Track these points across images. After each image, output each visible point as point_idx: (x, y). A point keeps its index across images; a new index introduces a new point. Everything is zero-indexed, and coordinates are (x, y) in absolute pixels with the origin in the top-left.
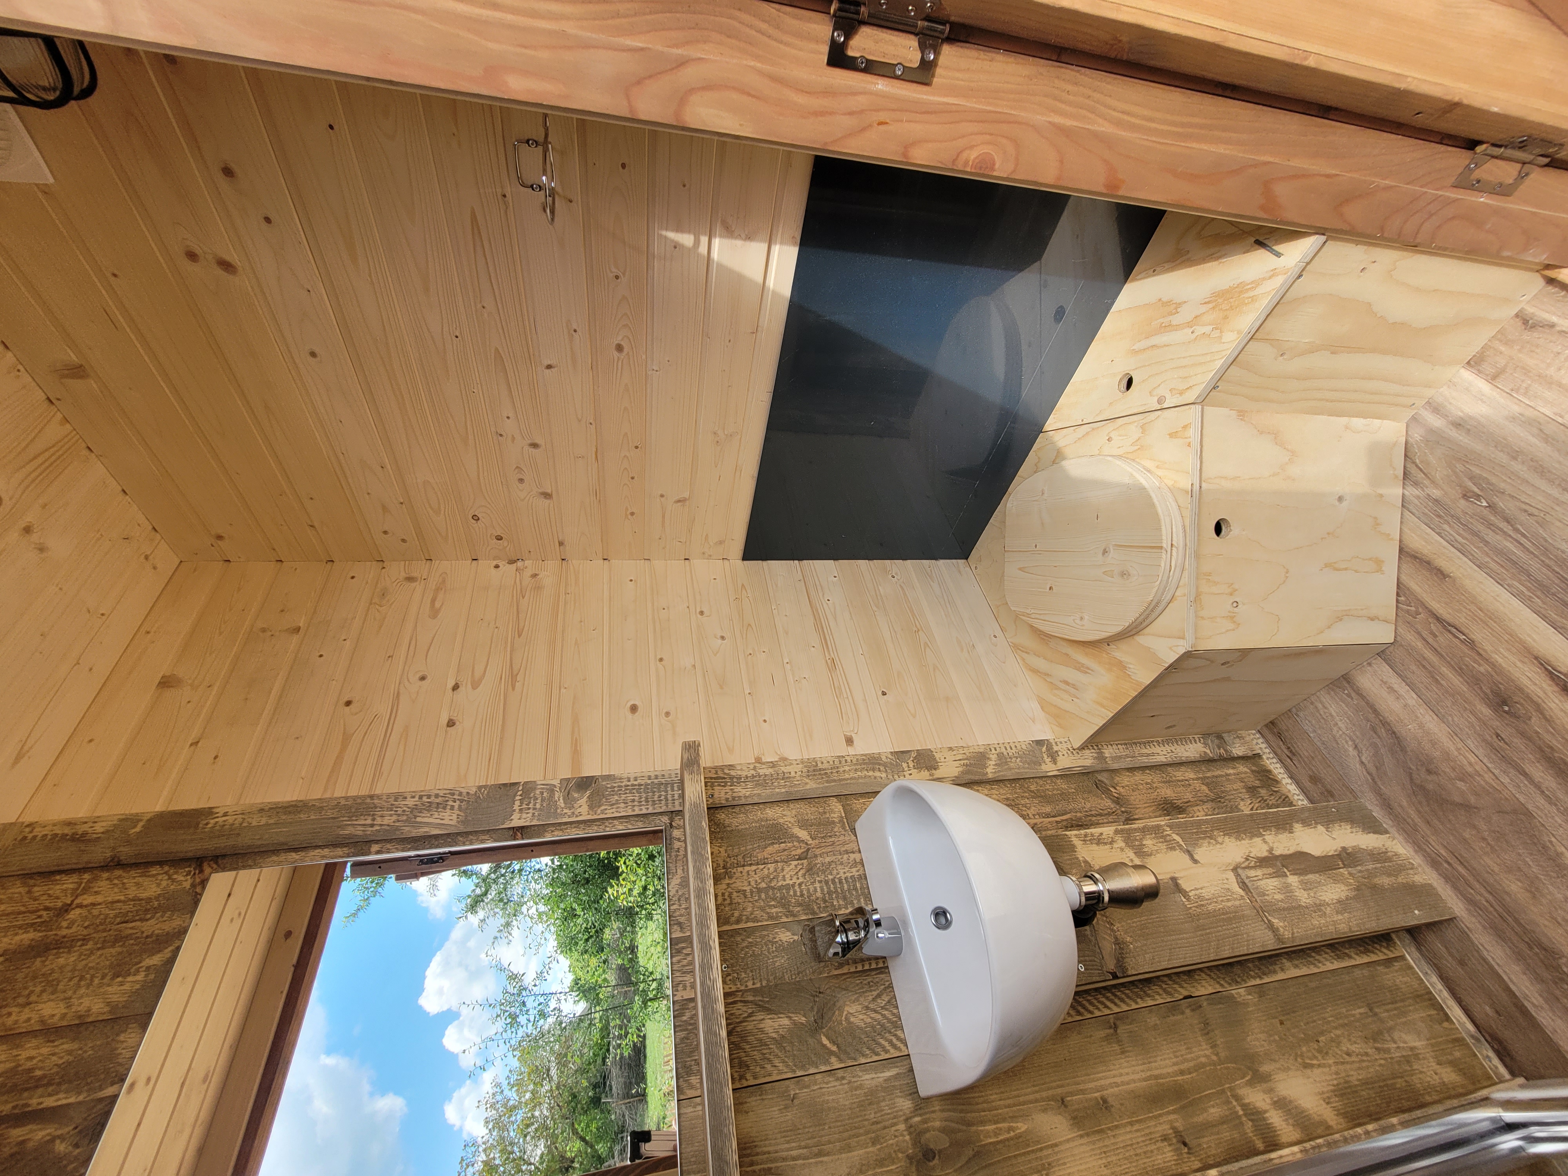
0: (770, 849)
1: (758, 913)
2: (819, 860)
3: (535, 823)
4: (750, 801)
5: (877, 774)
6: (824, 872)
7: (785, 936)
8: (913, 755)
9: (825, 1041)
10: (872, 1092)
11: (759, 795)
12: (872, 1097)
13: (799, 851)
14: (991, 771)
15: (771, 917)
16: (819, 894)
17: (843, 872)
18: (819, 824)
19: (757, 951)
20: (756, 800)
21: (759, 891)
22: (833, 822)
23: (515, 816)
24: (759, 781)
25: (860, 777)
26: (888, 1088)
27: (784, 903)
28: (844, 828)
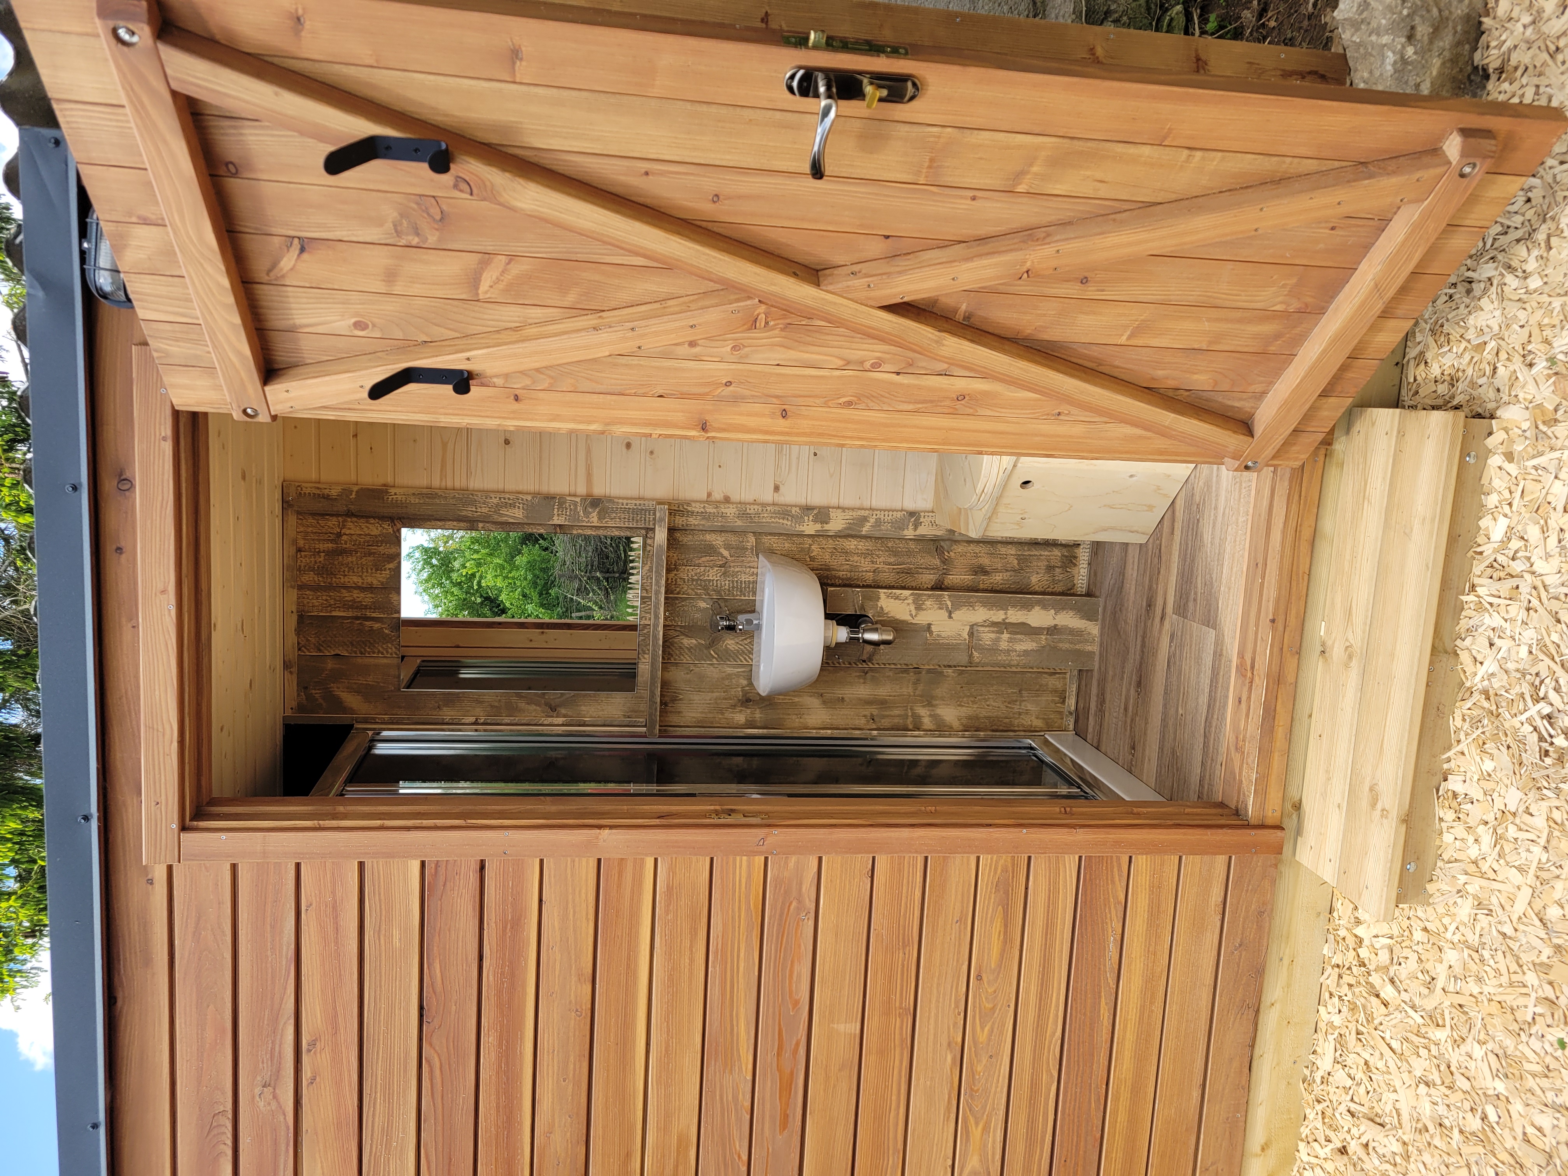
0: (703, 559)
1: (690, 591)
2: (732, 569)
3: (567, 523)
4: (697, 528)
5: (785, 522)
6: (733, 576)
7: (703, 605)
8: (815, 512)
9: (712, 652)
10: (729, 675)
11: (703, 525)
12: (729, 677)
13: (721, 563)
14: (865, 530)
15: (696, 594)
16: (727, 587)
17: (743, 578)
18: (737, 548)
19: (686, 608)
20: (701, 528)
21: (693, 580)
22: (747, 549)
23: (555, 518)
24: (705, 516)
25: (773, 522)
26: (738, 675)
27: (705, 588)
28: (752, 553)
